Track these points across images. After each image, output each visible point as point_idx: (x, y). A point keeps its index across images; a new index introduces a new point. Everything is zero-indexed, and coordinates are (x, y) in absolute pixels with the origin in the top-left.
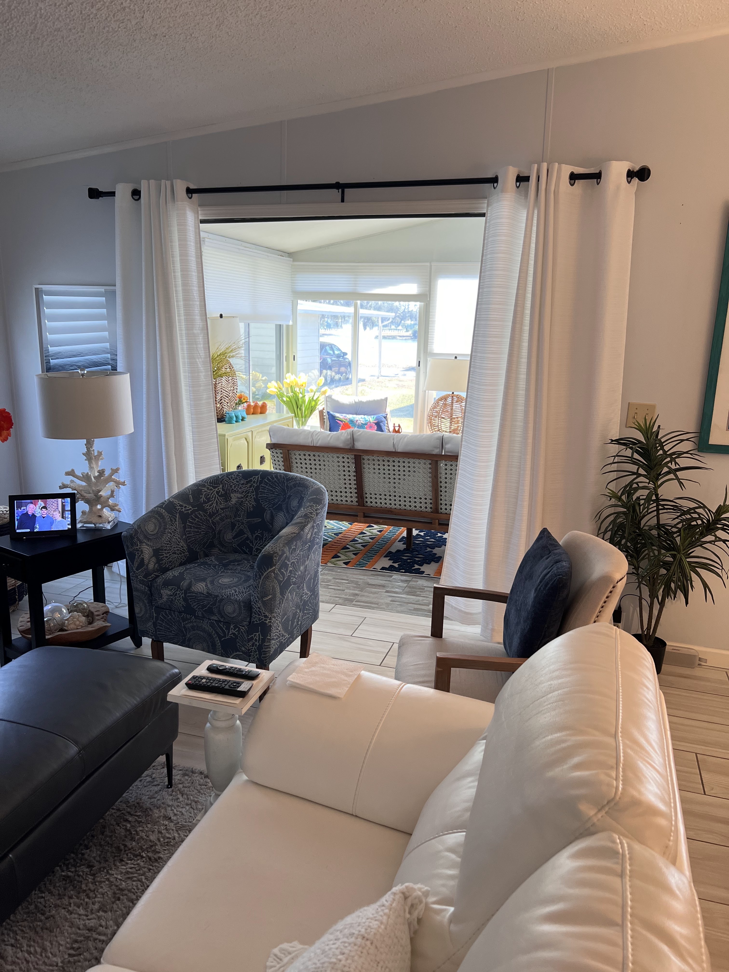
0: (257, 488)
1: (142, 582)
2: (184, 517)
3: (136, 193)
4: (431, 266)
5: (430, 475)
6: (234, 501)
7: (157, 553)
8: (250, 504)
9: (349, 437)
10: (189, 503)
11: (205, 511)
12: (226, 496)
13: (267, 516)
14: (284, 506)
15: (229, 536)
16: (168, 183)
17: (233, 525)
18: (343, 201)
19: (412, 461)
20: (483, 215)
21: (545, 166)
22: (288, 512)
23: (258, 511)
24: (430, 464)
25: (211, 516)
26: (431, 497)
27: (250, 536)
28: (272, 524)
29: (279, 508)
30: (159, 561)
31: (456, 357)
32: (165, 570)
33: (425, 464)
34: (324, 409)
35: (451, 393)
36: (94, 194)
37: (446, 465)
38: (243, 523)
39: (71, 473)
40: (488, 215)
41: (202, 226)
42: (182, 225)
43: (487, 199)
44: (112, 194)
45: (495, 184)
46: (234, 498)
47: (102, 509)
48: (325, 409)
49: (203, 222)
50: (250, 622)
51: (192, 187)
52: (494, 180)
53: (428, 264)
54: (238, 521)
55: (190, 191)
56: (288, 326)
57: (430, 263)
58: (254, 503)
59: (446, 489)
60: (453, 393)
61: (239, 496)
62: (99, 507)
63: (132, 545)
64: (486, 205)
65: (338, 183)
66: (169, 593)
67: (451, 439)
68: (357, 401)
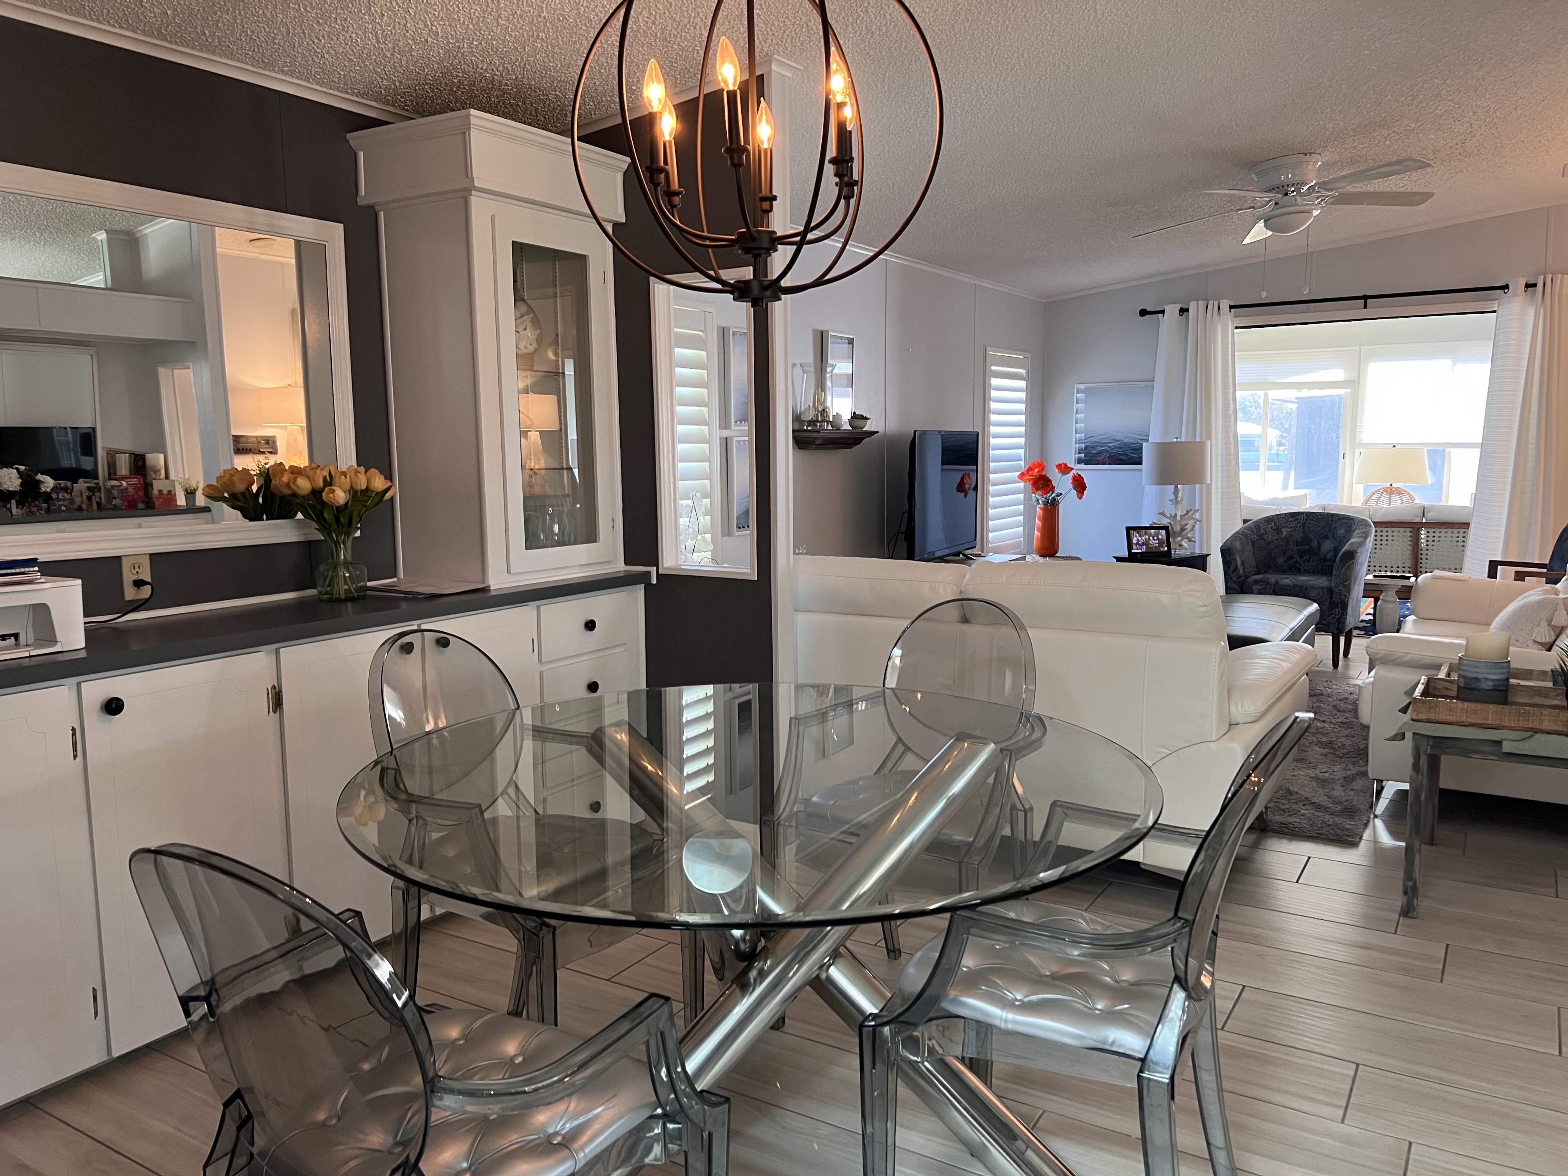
0: (1304, 524)
1: (1235, 582)
2: (1253, 543)
3: (1183, 311)
4: (1360, 350)
5: (1410, 543)
6: (1284, 534)
7: (1243, 562)
8: (1299, 535)
10: (1255, 534)
11: (1264, 540)
12: (1278, 530)
13: (1314, 544)
14: (1330, 535)
15: (1281, 560)
16: (1216, 303)
17: (1285, 552)
18: (1365, 307)
19: (1390, 530)
20: (1495, 312)
21: (1549, 277)
22: (1335, 539)
23: (1306, 540)
24: (1411, 532)
25: (1269, 543)
26: (1410, 566)
27: (1299, 560)
28: (1319, 549)
29: (1326, 537)
30: (1244, 569)
31: (1394, 446)
32: (1247, 577)
33: (1405, 532)
35: (1389, 486)
36: (1143, 313)
37: (1428, 532)
38: (1293, 551)
39: (1163, 514)
40: (1499, 312)
41: (1236, 331)
42: (1225, 333)
43: (1497, 302)
44: (1163, 312)
45: (1506, 291)
46: (1285, 532)
47: (1182, 540)
49: (1236, 328)
50: (1330, 602)
51: (1232, 304)
52: (1506, 287)
53: (1357, 348)
54: (1289, 549)
55: (1231, 307)
57: (1360, 346)
58: (1302, 535)
59: (1427, 557)
60: (1391, 485)
61: (1289, 530)
62: (1179, 539)
63: (1230, 555)
64: (1496, 305)
65: (1365, 295)
66: (1259, 587)
67: (1432, 508)
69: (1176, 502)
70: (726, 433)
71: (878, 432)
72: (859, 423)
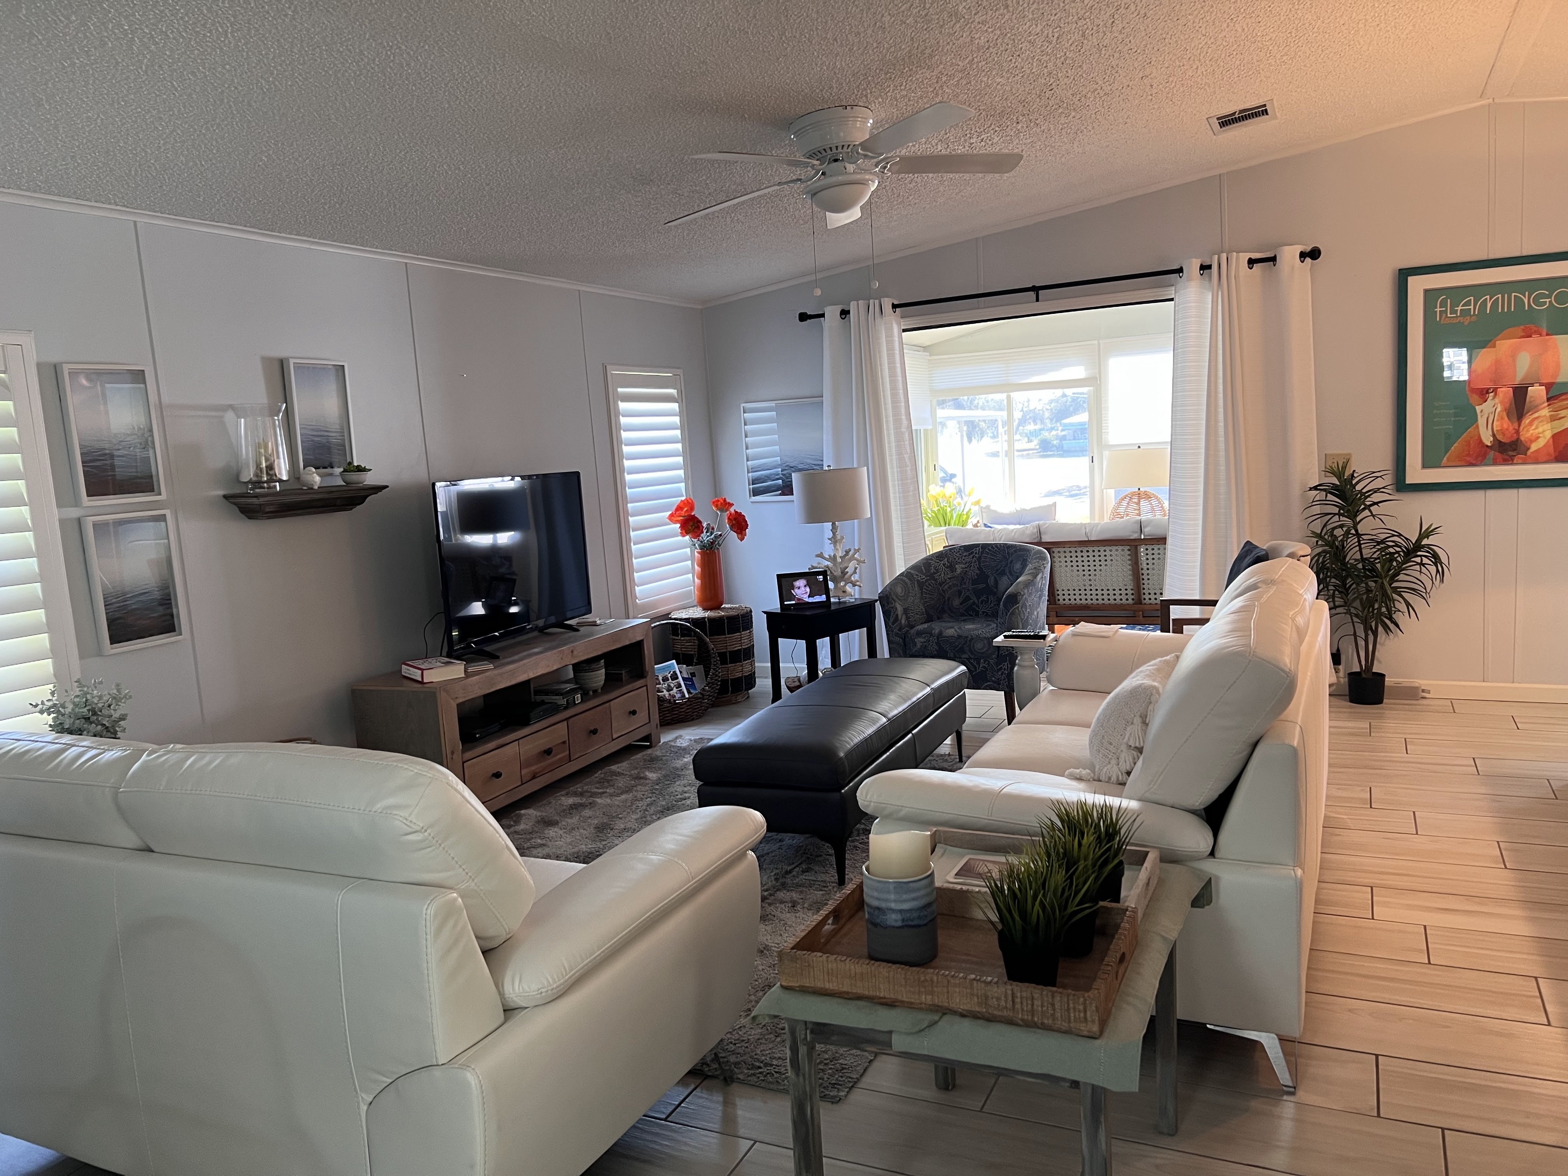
0: (980, 558)
1: (897, 635)
2: (921, 585)
3: (845, 313)
4: (1099, 344)
5: (1130, 562)
6: (959, 571)
7: (906, 611)
8: (974, 572)
9: (1036, 530)
10: (923, 574)
11: (936, 580)
12: (952, 567)
13: (991, 581)
14: (1007, 571)
15: (956, 602)
16: (877, 302)
17: (960, 592)
18: (1037, 300)
19: (1108, 548)
20: (1172, 300)
21: (1224, 256)
22: (1011, 575)
23: (982, 577)
24: (1129, 550)
25: (941, 584)
26: (1132, 587)
27: (976, 601)
28: (996, 588)
29: (1003, 573)
30: (907, 618)
31: (1139, 447)
32: (912, 627)
33: (1123, 550)
34: (978, 522)
35: (1137, 490)
36: (803, 317)
37: (1147, 549)
38: (969, 590)
39: (821, 556)
40: (1176, 299)
41: (904, 334)
42: (890, 336)
43: (1173, 288)
44: (823, 315)
45: (1181, 274)
46: (959, 568)
47: (845, 585)
48: (981, 521)
49: (904, 331)
50: (998, 656)
51: (896, 303)
52: (1180, 270)
53: (1096, 342)
54: (964, 588)
55: (894, 306)
56: (926, 431)
57: (1098, 340)
58: (978, 572)
59: (1149, 577)
60: (1139, 489)
61: (964, 566)
62: (842, 584)
63: (888, 604)
64: (1173, 292)
65: (1034, 286)
66: (923, 640)
67: (1149, 522)
68: (1019, 509)
69: (834, 540)
70: (73, 513)
71: (387, 487)
72: (354, 477)
